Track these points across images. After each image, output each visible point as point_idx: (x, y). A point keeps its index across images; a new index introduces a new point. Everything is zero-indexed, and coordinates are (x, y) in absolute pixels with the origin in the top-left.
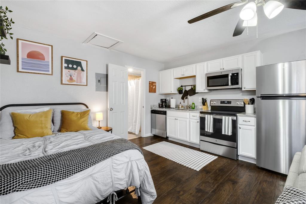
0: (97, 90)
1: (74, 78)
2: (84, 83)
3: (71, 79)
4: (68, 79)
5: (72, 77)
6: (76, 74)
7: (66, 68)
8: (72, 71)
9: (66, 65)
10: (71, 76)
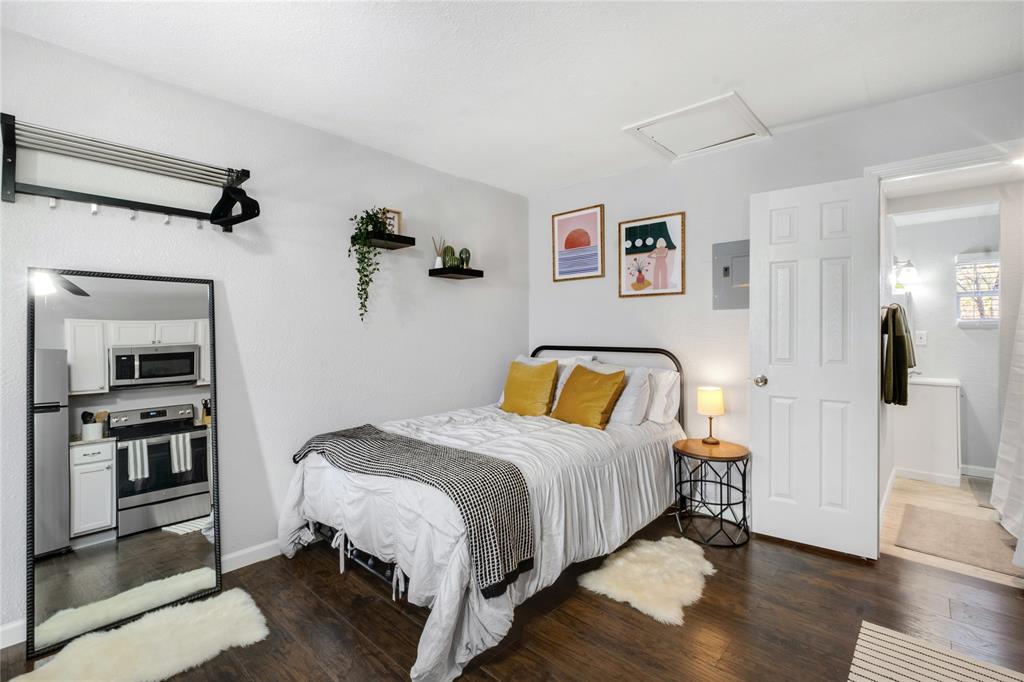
0: (717, 305)
1: (649, 276)
2: (675, 286)
3: (641, 281)
4: (634, 280)
5: (643, 272)
6: (653, 261)
7: (629, 252)
8: (643, 257)
9: (629, 244)
10: (640, 272)
